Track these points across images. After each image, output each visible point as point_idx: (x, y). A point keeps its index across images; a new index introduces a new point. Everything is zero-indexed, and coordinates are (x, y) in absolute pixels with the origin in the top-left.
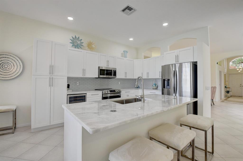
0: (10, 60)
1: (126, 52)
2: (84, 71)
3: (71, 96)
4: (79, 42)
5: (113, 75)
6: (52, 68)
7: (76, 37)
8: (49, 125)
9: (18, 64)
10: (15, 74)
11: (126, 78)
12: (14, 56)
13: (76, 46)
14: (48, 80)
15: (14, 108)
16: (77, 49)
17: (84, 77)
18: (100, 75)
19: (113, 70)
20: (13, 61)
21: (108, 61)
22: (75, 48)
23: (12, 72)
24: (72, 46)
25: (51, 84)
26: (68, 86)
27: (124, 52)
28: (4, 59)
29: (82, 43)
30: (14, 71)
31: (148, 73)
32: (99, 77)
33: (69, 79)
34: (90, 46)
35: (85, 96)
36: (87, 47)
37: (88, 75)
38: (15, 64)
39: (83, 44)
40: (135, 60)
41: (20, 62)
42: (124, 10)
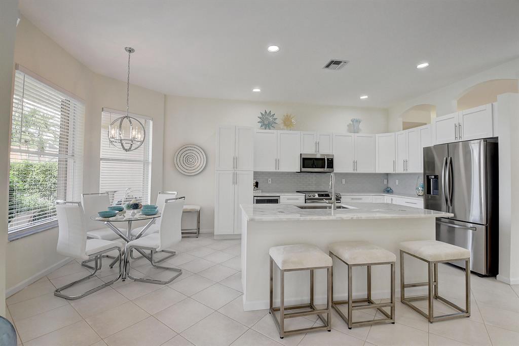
0: (195, 152)
1: (357, 121)
2: (277, 162)
3: (259, 198)
4: (271, 119)
5: (327, 168)
6: (235, 160)
7: (266, 112)
8: (233, 233)
9: (202, 157)
10: (199, 168)
11: (355, 172)
12: (198, 147)
13: (266, 125)
14: (231, 175)
15: (198, 208)
16: (267, 131)
17: (278, 171)
18: (303, 167)
19: (326, 159)
20: (197, 154)
21: (317, 144)
22: (265, 129)
23: (196, 167)
24: (262, 126)
25: (235, 182)
26: (257, 185)
27: (352, 121)
28: (189, 151)
29: (275, 119)
30: (198, 164)
31: (405, 162)
32: (301, 172)
33: (256, 174)
34: (288, 123)
35: (277, 200)
36: (283, 125)
37: (284, 168)
38: (199, 156)
39: (277, 121)
40: (377, 135)
41: (204, 154)
42: (328, 66)
